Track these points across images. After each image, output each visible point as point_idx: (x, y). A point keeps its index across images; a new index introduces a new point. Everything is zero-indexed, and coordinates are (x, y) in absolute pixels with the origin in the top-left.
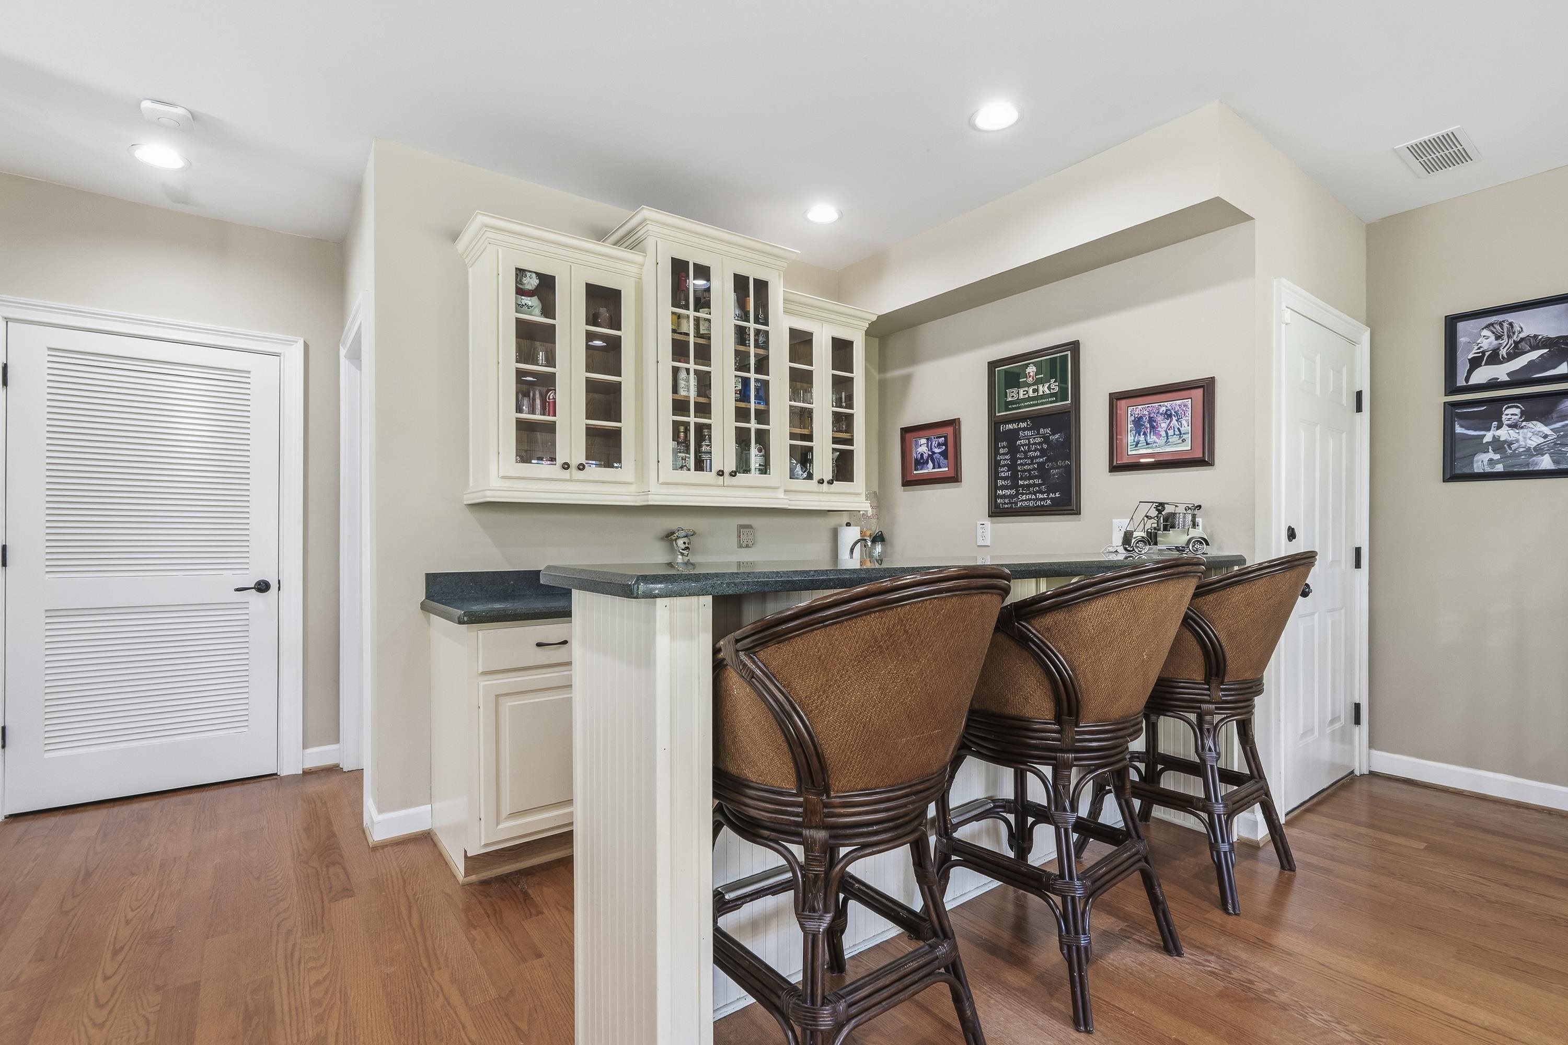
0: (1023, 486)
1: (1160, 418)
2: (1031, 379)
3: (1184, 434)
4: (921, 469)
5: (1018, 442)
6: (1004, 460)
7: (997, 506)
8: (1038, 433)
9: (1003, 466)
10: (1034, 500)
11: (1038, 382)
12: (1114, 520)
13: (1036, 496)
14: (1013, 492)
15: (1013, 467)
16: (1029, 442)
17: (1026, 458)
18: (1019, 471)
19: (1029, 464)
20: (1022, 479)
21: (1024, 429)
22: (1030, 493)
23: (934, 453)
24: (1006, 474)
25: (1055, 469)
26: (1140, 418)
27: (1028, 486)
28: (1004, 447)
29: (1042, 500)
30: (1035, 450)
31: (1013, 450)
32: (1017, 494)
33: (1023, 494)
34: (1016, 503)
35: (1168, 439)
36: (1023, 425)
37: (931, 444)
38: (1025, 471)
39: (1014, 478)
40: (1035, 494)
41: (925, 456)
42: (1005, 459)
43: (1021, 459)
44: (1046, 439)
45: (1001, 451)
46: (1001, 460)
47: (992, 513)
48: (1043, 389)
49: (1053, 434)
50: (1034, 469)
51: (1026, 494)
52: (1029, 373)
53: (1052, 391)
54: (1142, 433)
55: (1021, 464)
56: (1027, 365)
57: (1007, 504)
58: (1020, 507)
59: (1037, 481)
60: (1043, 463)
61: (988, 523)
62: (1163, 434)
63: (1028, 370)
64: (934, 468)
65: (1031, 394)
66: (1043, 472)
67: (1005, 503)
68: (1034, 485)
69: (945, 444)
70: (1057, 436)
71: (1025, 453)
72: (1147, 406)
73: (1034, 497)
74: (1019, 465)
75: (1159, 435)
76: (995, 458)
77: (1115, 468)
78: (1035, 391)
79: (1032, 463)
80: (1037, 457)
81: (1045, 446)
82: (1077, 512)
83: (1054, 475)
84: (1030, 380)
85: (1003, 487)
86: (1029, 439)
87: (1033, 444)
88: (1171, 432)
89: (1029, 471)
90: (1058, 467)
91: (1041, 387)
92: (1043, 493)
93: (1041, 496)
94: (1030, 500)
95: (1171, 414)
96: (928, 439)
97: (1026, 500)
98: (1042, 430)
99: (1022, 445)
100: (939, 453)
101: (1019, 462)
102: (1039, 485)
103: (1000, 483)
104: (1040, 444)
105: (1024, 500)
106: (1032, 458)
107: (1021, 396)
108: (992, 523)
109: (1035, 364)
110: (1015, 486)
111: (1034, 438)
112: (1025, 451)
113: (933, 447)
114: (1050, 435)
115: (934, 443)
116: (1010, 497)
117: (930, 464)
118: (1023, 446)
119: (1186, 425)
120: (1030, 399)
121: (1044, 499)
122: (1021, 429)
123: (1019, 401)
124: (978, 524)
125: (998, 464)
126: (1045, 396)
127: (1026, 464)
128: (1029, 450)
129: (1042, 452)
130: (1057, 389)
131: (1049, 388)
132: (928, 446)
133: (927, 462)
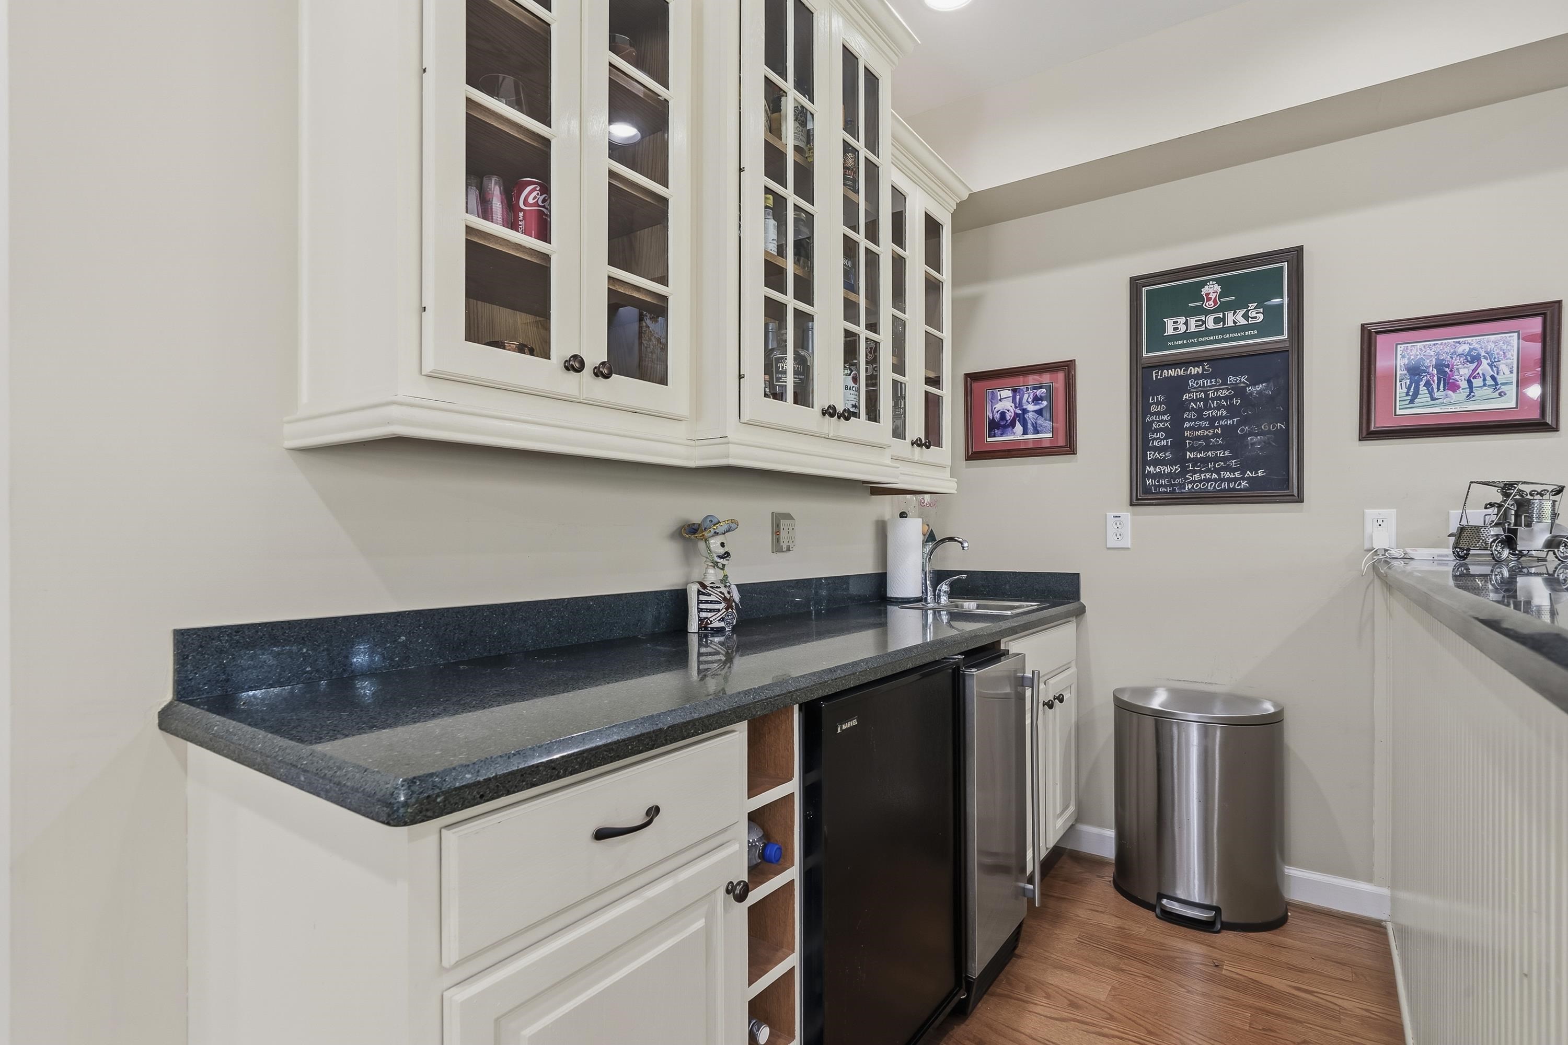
0: (1195, 461)
1: (1458, 360)
2: (1211, 302)
3: (1503, 384)
4: (1002, 435)
5: (1186, 397)
6: (1158, 422)
7: (1147, 490)
8: (1225, 383)
9: (1157, 431)
10: (1216, 480)
11: (1224, 308)
12: (1366, 511)
13: (1219, 475)
14: (1176, 468)
15: (1175, 432)
16: (1207, 395)
17: (1200, 418)
18: (1188, 438)
19: (1206, 429)
20: (1192, 449)
21: (1197, 377)
22: (1208, 471)
23: (1025, 411)
24: (1164, 443)
25: (1256, 435)
26: (1420, 361)
27: (1205, 461)
28: (1158, 403)
29: (1229, 480)
30: (1219, 408)
31: (1177, 408)
32: (1184, 471)
33: (1195, 472)
34: (1182, 486)
35: (1471, 391)
36: (1194, 370)
37: (1021, 400)
38: (1198, 438)
39: (1178, 446)
40: (1218, 471)
41: (1009, 416)
42: (1162, 421)
43: (1190, 420)
44: (1239, 391)
45: (1154, 409)
46: (1153, 421)
47: (1137, 499)
48: (1234, 318)
49: (1254, 384)
50: (1216, 435)
51: (1201, 472)
52: (1207, 295)
53: (1251, 321)
54: (1422, 383)
55: (1191, 428)
56: (1204, 283)
57: (1165, 486)
58: (1190, 491)
59: (1220, 453)
60: (1234, 428)
61: (1127, 515)
62: (1464, 384)
63: (1204, 291)
64: (1025, 433)
65: (1211, 325)
66: (1232, 439)
67: (1161, 486)
68: (1216, 459)
69: (1050, 397)
70: (1260, 387)
71: (1199, 411)
72: (1432, 343)
73: (1215, 476)
74: (1187, 429)
75: (1454, 387)
76: (1144, 418)
77: (1368, 433)
78: (1216, 321)
79: (1212, 426)
80: (1221, 418)
81: (1237, 402)
82: (1299, 498)
83: (1253, 444)
84: (1209, 305)
85: (1156, 463)
86: (1206, 392)
87: (1213, 399)
88: (1477, 382)
89: (1206, 438)
90: (1262, 433)
91: (1229, 314)
92: (1233, 470)
93: (1227, 475)
94: (1208, 480)
95: (1479, 355)
96: (1014, 391)
97: (1200, 481)
98: (1231, 379)
99: (1192, 400)
100: (1035, 411)
101: (1187, 425)
102: (1225, 459)
103: (1150, 455)
104: (1226, 398)
105: (1196, 480)
106: (1212, 420)
107: (1192, 328)
108: (1134, 514)
109: (1218, 281)
110: (1180, 460)
111: (1217, 390)
112: (1200, 408)
113: (1024, 401)
114: (1248, 386)
115: (1026, 396)
116: (1170, 476)
117: (1019, 428)
118: (1195, 401)
119: (1507, 371)
120: (1208, 332)
121: (1235, 480)
122: (1191, 376)
123: (1186, 335)
124: (1110, 515)
125: (1147, 427)
126: (1236, 328)
127: (1200, 428)
128: (1207, 407)
129: (1232, 411)
130: (1261, 317)
131: (1246, 316)
132: (1014, 401)
133: (1013, 424)
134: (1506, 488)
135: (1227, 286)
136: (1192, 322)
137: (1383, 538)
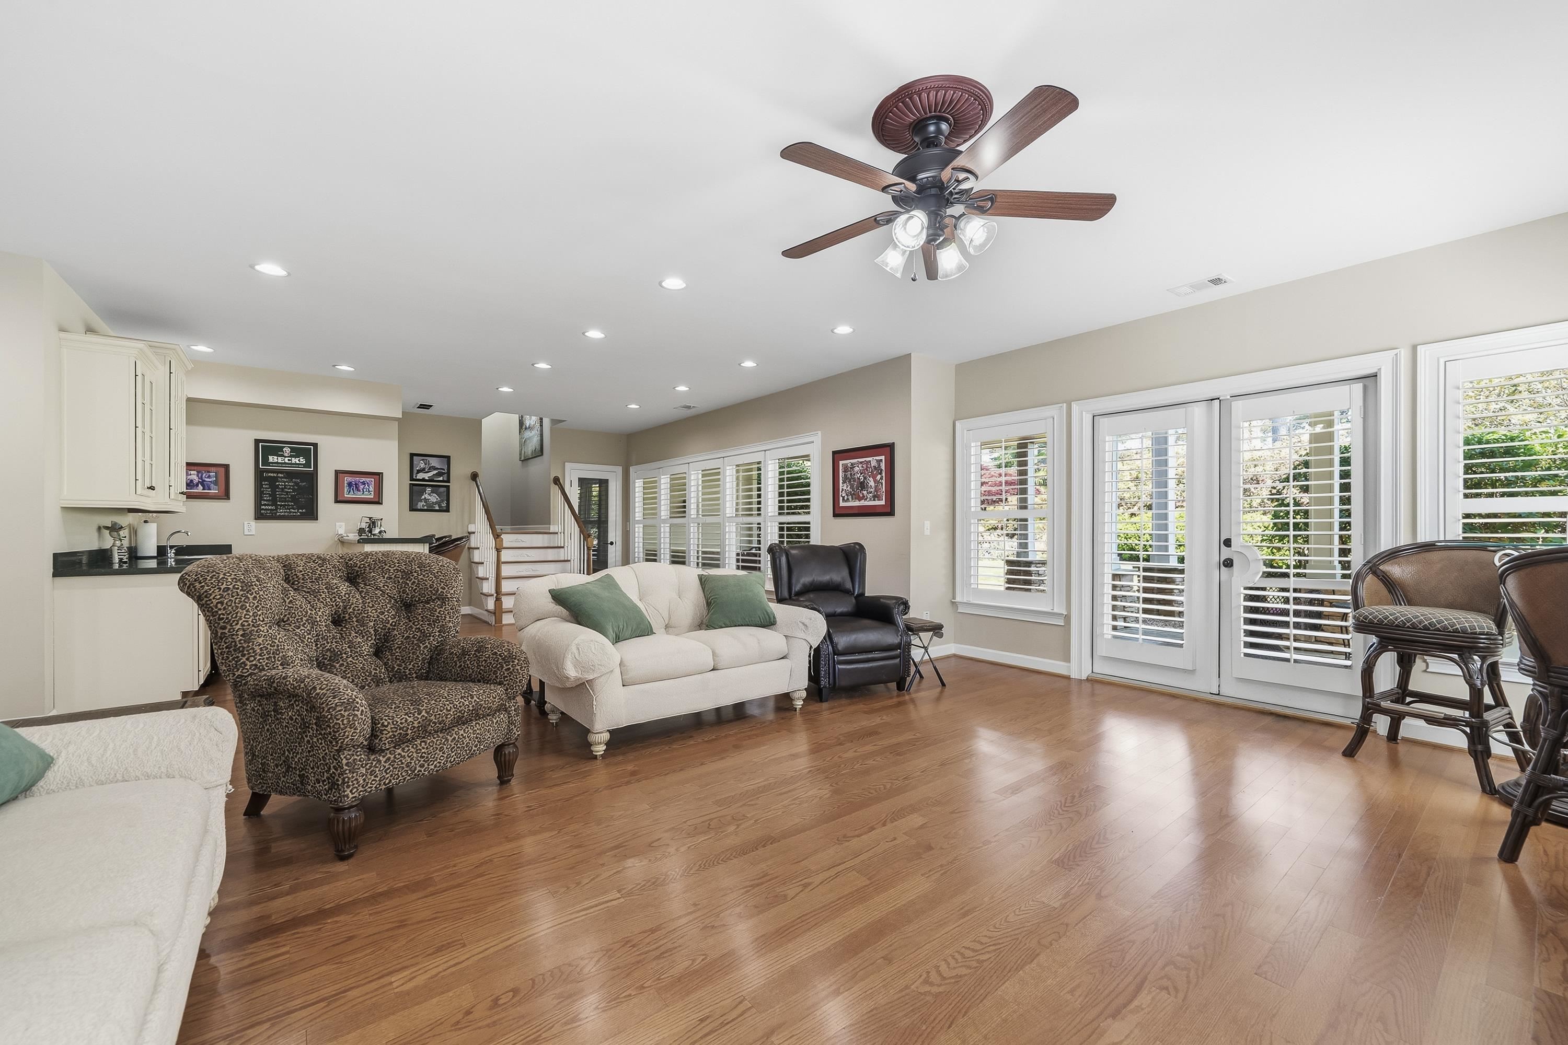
0: (281, 505)
1: (360, 484)
3: (369, 491)
4: (191, 489)
5: (277, 483)
6: (266, 491)
7: (262, 514)
8: (292, 480)
9: (266, 494)
10: (288, 512)
11: (291, 456)
12: (337, 523)
14: (273, 508)
15: (273, 495)
16: (285, 484)
17: (282, 491)
18: (278, 498)
19: (285, 495)
20: (279, 501)
21: (282, 477)
22: (286, 509)
23: (204, 481)
24: (268, 498)
25: (301, 499)
26: (351, 482)
27: (284, 506)
28: (266, 485)
29: (294, 512)
30: (289, 489)
31: (273, 487)
32: (277, 509)
33: (280, 509)
34: (276, 513)
35: (363, 492)
36: (280, 475)
37: (202, 476)
38: (282, 498)
39: (274, 501)
40: (289, 509)
41: (195, 482)
43: (279, 492)
44: (297, 484)
45: (264, 486)
46: (264, 491)
47: (258, 518)
48: (294, 460)
49: (300, 482)
50: (288, 498)
51: (283, 509)
52: (285, 451)
53: (300, 463)
54: (351, 489)
55: (279, 495)
56: (284, 447)
57: (269, 513)
58: (278, 516)
59: (290, 503)
60: (294, 496)
61: (253, 523)
63: (284, 449)
64: (205, 490)
65: (287, 461)
66: (293, 499)
67: (267, 513)
68: (289, 505)
69: (218, 477)
70: (303, 484)
75: (360, 491)
76: (260, 489)
77: (337, 501)
78: (289, 460)
79: (287, 495)
80: (290, 492)
81: (296, 488)
82: (316, 519)
83: (301, 501)
84: (286, 455)
85: (265, 505)
87: (287, 486)
88: (365, 490)
89: (285, 498)
90: (304, 498)
91: (293, 459)
92: (294, 509)
93: (292, 511)
94: (285, 512)
95: (364, 483)
96: (198, 472)
97: (282, 512)
98: (294, 480)
99: (279, 485)
100: (209, 482)
101: (277, 493)
102: (291, 506)
103: (263, 502)
104: (292, 486)
106: (287, 492)
107: (279, 461)
108: (256, 523)
109: (289, 447)
110: (276, 505)
111: (289, 483)
112: (282, 488)
115: (205, 475)
116: (271, 510)
117: (200, 487)
118: (281, 485)
119: (370, 488)
120: (285, 463)
121: (295, 512)
122: (279, 477)
123: (277, 463)
124: (246, 523)
125: (262, 493)
126: (296, 464)
127: (282, 495)
128: (285, 488)
129: (294, 490)
130: (304, 462)
131: (299, 460)
132: (198, 476)
133: (197, 485)
134: (370, 518)
135: (292, 450)
136: (279, 458)
137: (341, 531)
